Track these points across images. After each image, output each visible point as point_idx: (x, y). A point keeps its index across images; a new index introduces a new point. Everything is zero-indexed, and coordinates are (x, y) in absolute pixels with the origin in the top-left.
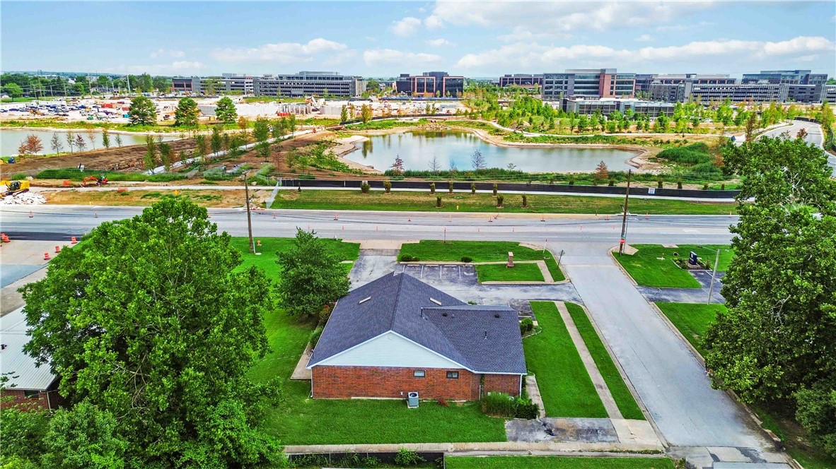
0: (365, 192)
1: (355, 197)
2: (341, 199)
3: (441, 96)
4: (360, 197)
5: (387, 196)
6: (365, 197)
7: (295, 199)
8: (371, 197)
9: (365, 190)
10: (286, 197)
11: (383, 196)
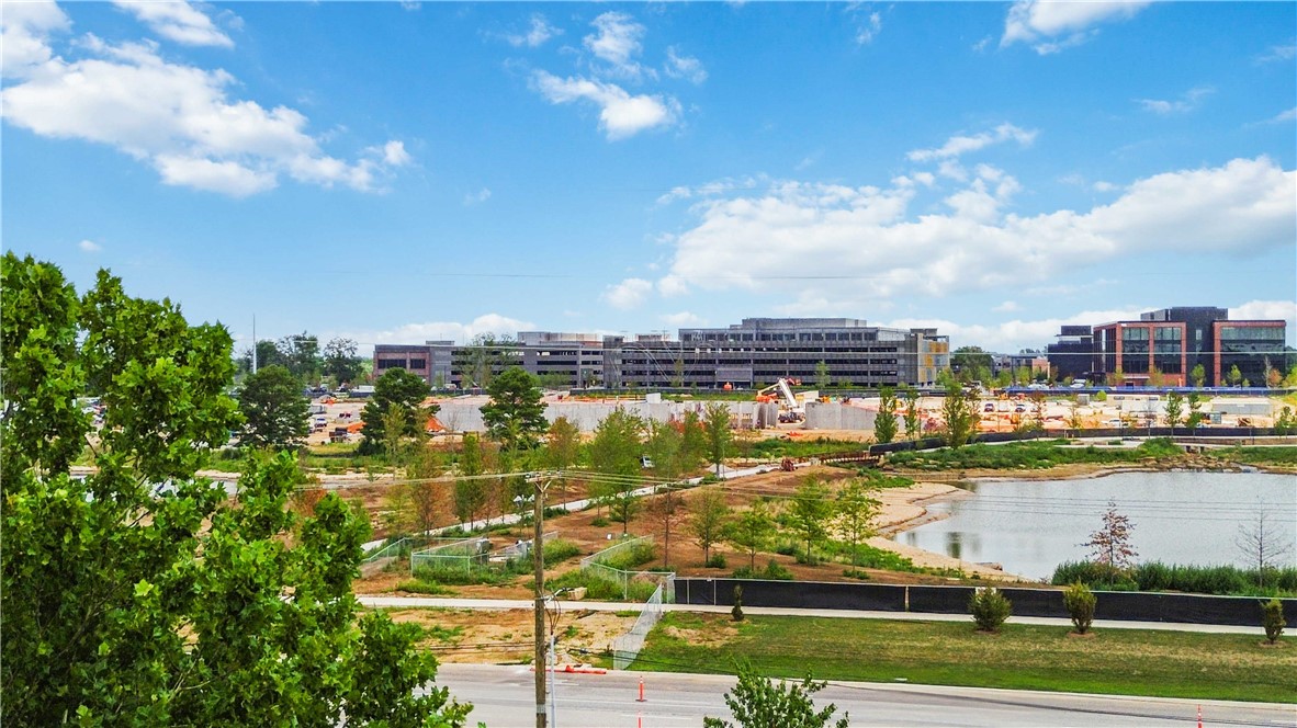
0: (989, 630)
1: (950, 643)
2: (896, 649)
3: (1210, 382)
4: (972, 644)
5: (1082, 646)
6: (990, 645)
7: (718, 644)
8: (1014, 645)
9: (988, 621)
10: (689, 637)
11: (1065, 646)
